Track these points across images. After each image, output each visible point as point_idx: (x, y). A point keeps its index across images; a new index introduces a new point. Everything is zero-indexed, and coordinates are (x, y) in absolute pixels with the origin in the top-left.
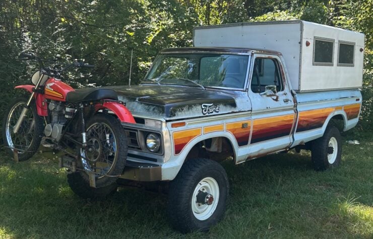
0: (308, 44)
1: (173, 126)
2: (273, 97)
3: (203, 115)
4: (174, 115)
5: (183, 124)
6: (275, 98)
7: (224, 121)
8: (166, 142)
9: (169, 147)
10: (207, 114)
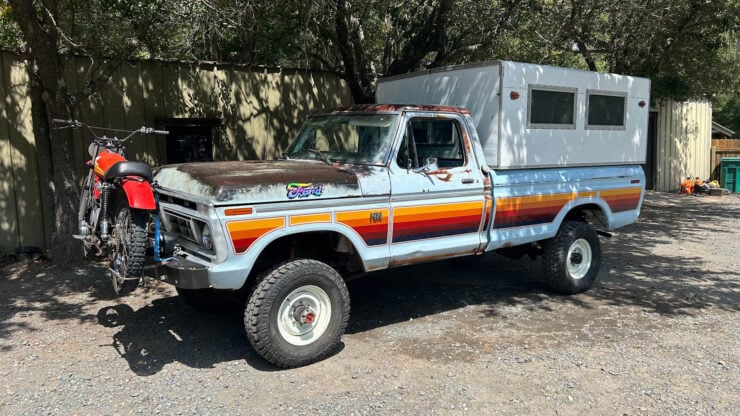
0: (514, 96)
1: (227, 213)
2: (438, 175)
3: (287, 199)
4: (231, 199)
5: (249, 211)
6: (444, 176)
7: (332, 209)
8: (217, 234)
9: (222, 242)
10: (297, 198)
